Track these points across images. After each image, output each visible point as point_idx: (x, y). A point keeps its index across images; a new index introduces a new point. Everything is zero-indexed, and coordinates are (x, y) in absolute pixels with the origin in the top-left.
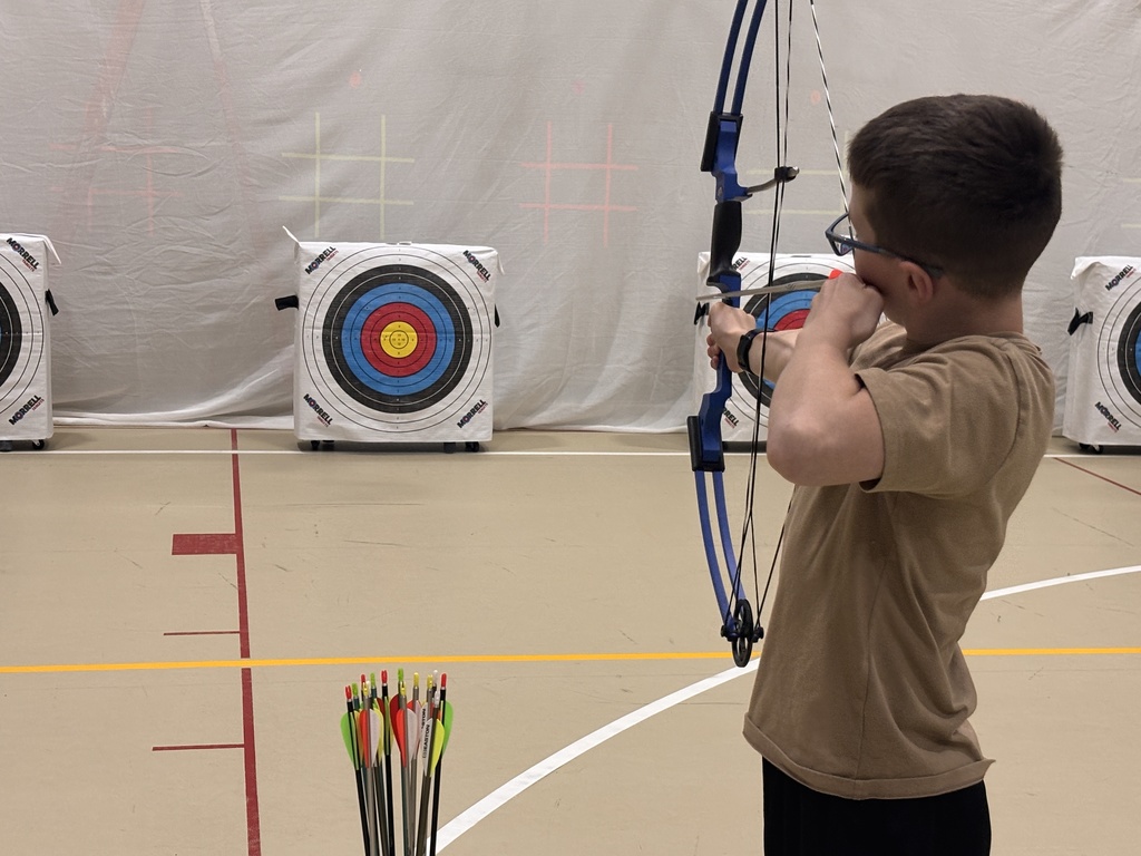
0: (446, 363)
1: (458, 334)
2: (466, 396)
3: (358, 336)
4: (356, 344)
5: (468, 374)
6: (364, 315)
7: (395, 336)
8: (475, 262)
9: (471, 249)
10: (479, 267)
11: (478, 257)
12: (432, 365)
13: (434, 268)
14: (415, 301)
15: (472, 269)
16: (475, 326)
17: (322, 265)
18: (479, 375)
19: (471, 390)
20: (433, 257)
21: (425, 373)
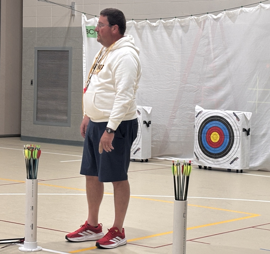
0: (227, 145)
1: (230, 136)
2: (232, 155)
3: (205, 136)
4: (205, 138)
5: (233, 149)
6: (207, 130)
7: (214, 136)
8: (236, 116)
9: (235, 112)
10: (237, 117)
11: (237, 114)
12: (223, 145)
13: (225, 117)
14: (219, 126)
15: (235, 118)
16: (235, 135)
17: (199, 115)
18: (236, 149)
19: (233, 153)
20: (225, 114)
21: (221, 147)
